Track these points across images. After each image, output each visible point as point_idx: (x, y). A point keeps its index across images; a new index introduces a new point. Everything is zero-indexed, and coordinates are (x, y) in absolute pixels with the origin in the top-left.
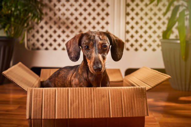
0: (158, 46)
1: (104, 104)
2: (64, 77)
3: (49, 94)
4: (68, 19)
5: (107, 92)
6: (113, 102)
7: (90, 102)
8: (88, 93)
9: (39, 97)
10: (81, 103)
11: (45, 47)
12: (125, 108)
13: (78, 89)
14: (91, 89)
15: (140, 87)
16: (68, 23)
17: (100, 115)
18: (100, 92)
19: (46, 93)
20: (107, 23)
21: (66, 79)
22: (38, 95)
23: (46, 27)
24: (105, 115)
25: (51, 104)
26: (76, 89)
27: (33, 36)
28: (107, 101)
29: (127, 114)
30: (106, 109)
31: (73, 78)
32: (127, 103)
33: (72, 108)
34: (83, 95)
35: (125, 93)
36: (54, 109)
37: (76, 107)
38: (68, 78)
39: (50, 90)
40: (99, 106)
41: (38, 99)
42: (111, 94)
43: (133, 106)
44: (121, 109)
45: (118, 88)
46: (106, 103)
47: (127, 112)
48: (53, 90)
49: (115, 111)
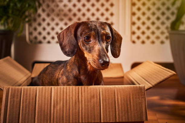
0: (167, 38)
1: (94, 106)
2: (51, 74)
3: (28, 94)
4: (70, 10)
5: (98, 92)
6: (105, 104)
7: (77, 104)
8: (75, 92)
9: (17, 98)
10: (66, 105)
11: (47, 40)
12: (119, 111)
13: (63, 88)
14: (79, 88)
15: (140, 86)
16: (71, 15)
17: (88, 119)
18: (89, 91)
19: (25, 93)
20: (112, 14)
21: (54, 76)
22: (16, 94)
23: (48, 20)
24: (95, 119)
25: (31, 105)
26: (60, 88)
27: (35, 29)
28: (97, 102)
29: (121, 118)
30: (96, 111)
31: (60, 76)
32: (121, 105)
33: (55, 110)
34: (69, 95)
35: (119, 93)
36: (34, 112)
37: (60, 109)
38: (55, 75)
39: (30, 89)
40: (88, 109)
41: (15, 99)
42: (102, 94)
43: (129, 109)
44: (114, 113)
45: (111, 86)
46: (96, 105)
47: (121, 116)
48: (33, 89)
49: (106, 115)
